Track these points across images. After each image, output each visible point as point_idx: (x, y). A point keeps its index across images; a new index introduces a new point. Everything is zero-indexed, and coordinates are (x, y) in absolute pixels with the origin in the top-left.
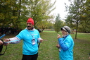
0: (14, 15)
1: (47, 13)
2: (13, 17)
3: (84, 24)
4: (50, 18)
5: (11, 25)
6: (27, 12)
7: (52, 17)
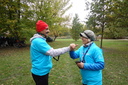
0: (10, 18)
1: (60, 13)
2: (9, 22)
3: (112, 27)
4: (64, 20)
5: (8, 33)
6: (30, 14)
7: (67, 19)
